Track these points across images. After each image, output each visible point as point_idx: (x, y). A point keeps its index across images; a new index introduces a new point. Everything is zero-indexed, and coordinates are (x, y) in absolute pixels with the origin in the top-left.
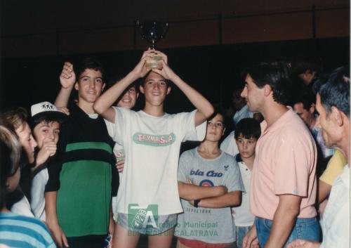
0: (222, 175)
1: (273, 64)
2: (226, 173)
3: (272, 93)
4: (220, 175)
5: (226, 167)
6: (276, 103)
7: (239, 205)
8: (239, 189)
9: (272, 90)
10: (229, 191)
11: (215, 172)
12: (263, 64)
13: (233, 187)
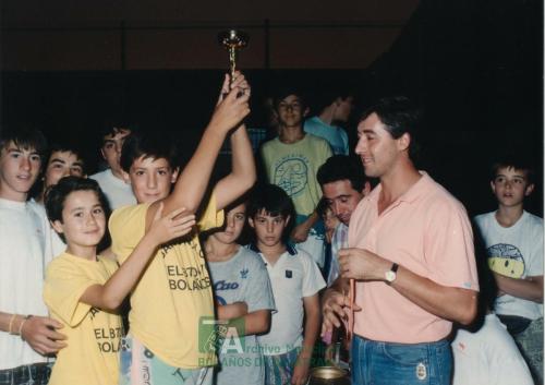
0: (237, 286)
2: (243, 283)
4: (234, 286)
5: (244, 273)
7: (267, 331)
8: (266, 307)
10: (250, 310)
11: (227, 282)
13: (256, 305)
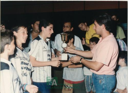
1: (104, 16)
3: (105, 27)
6: (106, 31)
9: (105, 26)
12: (101, 16)
